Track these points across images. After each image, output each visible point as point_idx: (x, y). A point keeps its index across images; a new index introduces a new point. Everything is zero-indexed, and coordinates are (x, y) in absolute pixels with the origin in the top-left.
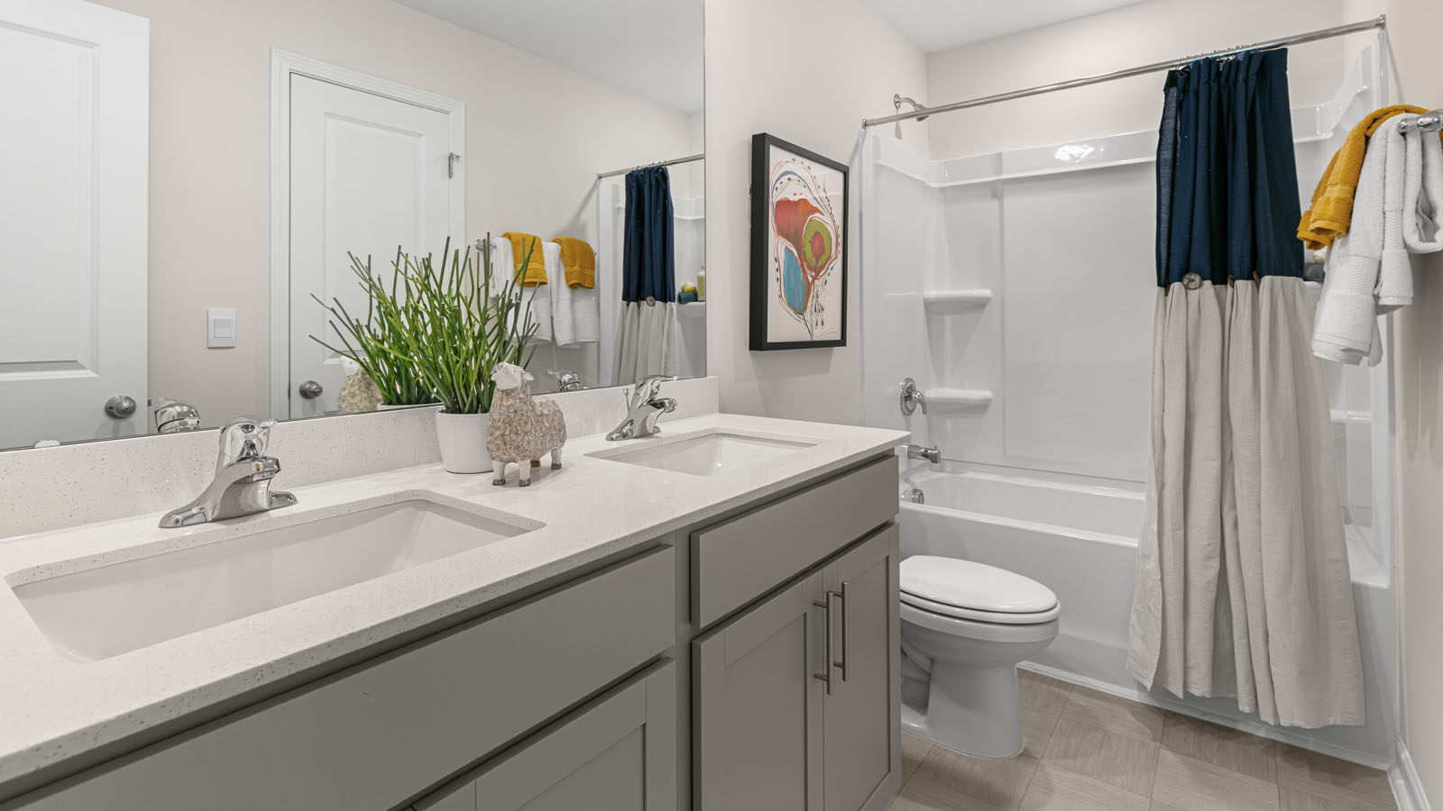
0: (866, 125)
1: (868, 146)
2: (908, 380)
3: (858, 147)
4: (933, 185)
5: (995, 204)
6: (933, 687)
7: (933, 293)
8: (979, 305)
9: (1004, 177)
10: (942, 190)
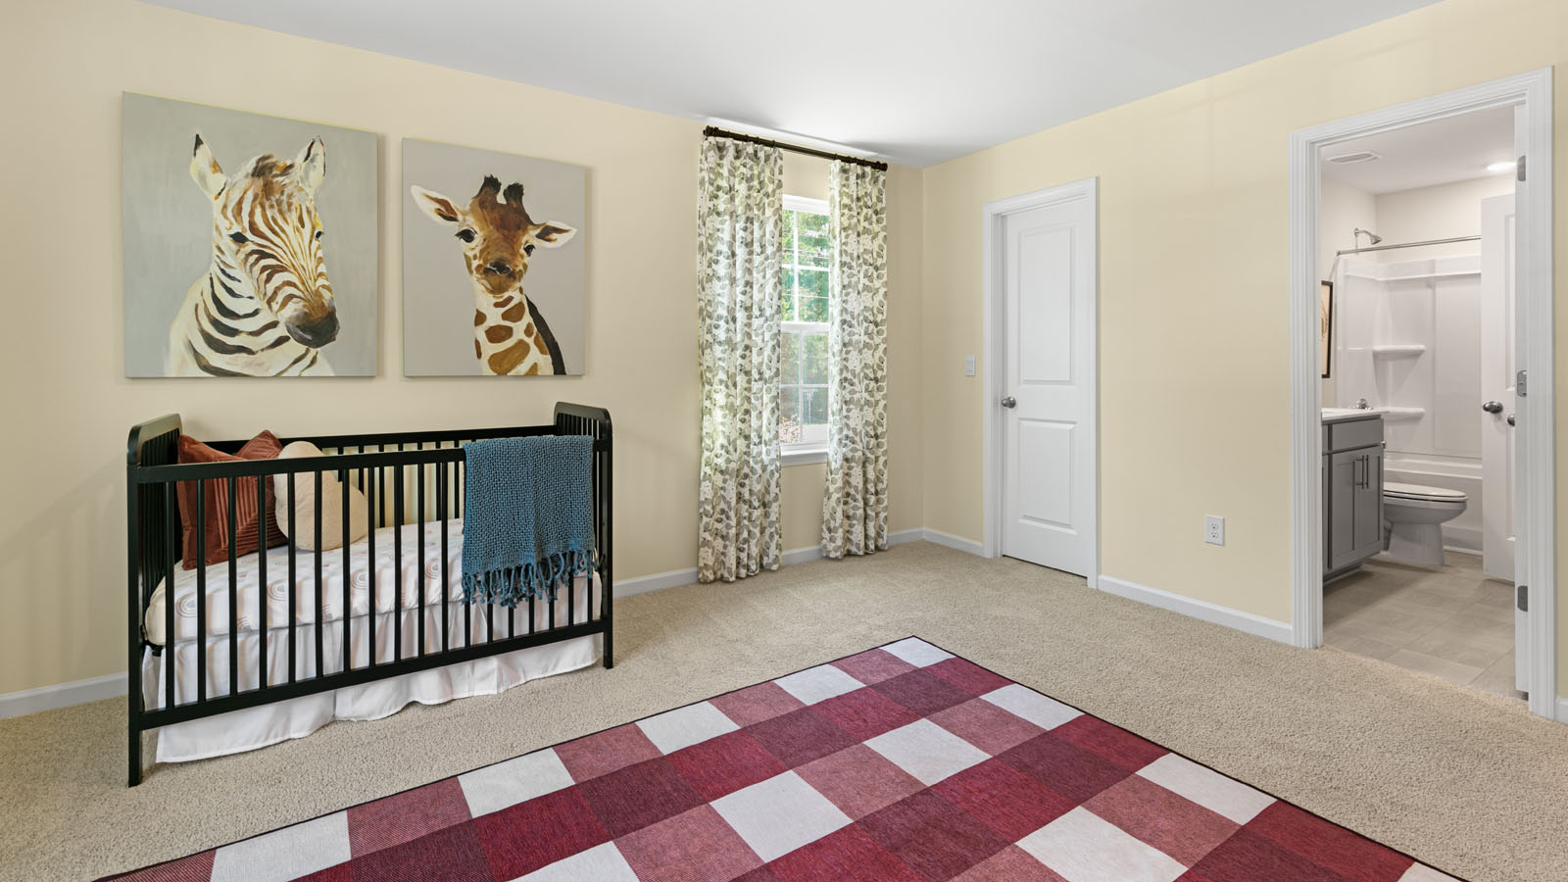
0: (1339, 254)
1: (1340, 267)
2: (1362, 400)
3: (1334, 268)
4: (1379, 279)
5: (1429, 291)
6: (1393, 535)
7: (1379, 347)
8: (1415, 355)
9: (1437, 275)
10: (1387, 282)
